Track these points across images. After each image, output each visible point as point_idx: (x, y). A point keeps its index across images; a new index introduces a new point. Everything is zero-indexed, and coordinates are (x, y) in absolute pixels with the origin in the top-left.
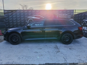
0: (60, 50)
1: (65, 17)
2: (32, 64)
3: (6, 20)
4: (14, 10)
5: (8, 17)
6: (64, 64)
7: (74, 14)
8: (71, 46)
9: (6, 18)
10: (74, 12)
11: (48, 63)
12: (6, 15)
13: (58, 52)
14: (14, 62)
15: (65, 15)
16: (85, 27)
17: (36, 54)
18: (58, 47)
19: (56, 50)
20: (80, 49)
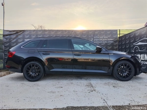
0: (96, 89)
1: (104, 41)
2: (41, 109)
3: (5, 46)
4: (21, 31)
5: (10, 42)
6: (102, 107)
7: (118, 36)
8: (116, 83)
9: (5, 42)
10: (118, 33)
11: (71, 107)
12: (6, 38)
13: (92, 91)
14: (6, 106)
15: (104, 38)
16: (142, 55)
17: (52, 94)
18: (93, 85)
19: (89, 89)
20: (132, 86)
